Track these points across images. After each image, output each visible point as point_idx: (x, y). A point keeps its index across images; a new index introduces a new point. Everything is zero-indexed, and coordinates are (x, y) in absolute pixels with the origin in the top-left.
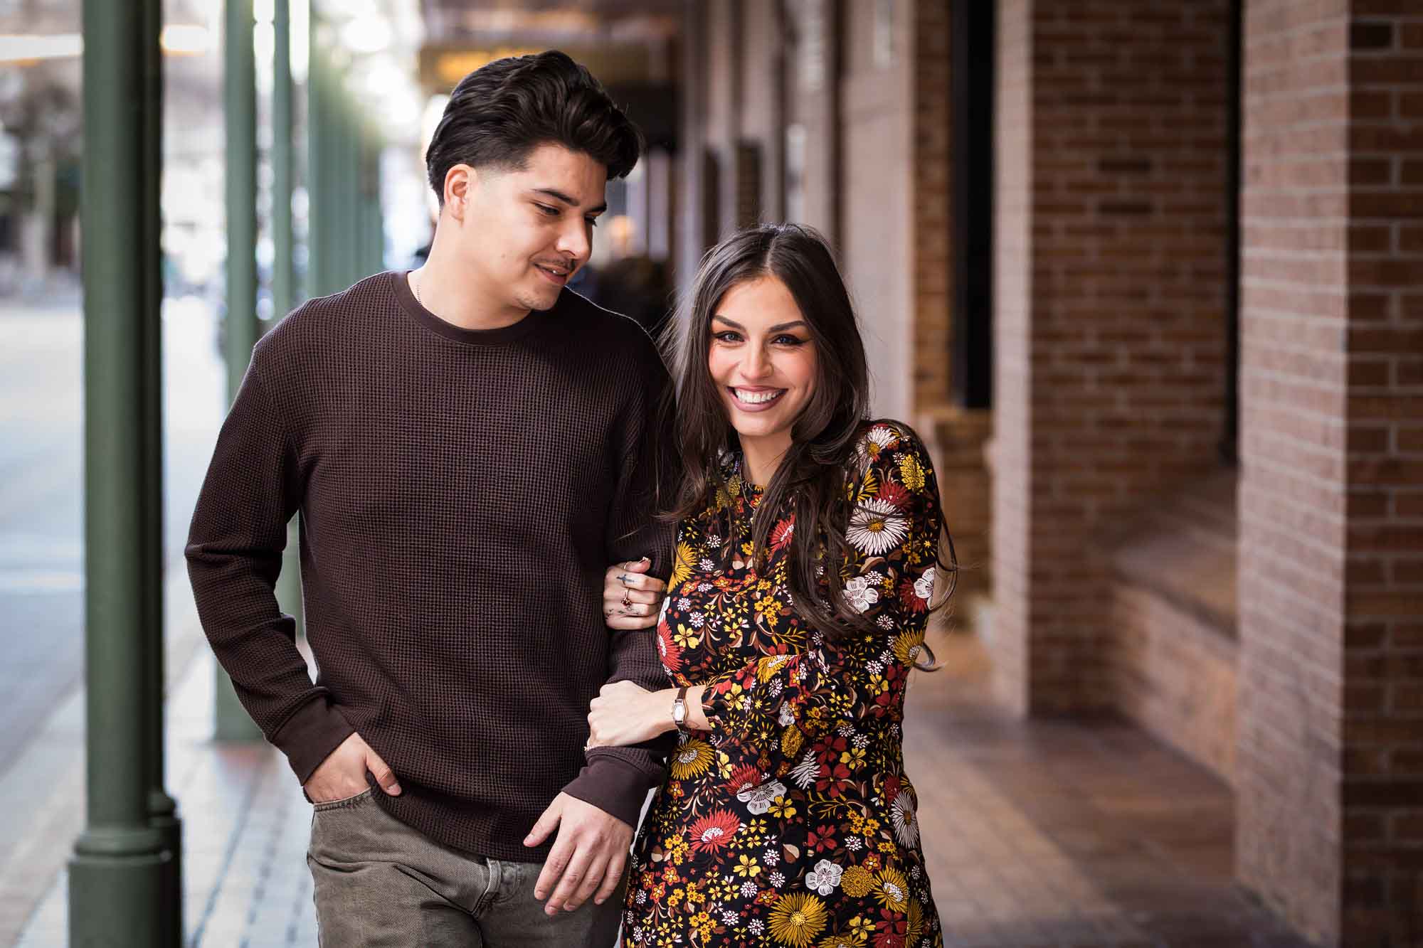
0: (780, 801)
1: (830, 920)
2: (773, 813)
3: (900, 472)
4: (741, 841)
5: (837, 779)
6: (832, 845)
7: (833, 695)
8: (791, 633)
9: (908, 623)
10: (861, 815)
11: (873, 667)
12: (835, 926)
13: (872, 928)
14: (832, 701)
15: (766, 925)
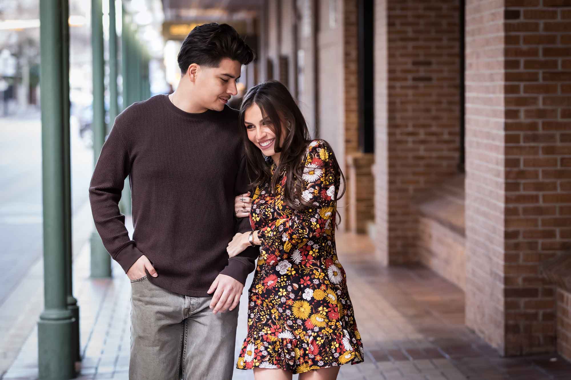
0: (290, 269)
1: (312, 309)
2: (288, 273)
3: (319, 155)
4: (279, 284)
5: (309, 260)
6: (309, 283)
7: (300, 230)
8: (287, 211)
9: (324, 204)
10: (318, 272)
11: (313, 220)
12: (314, 311)
13: (327, 310)
14: (300, 232)
15: (292, 312)
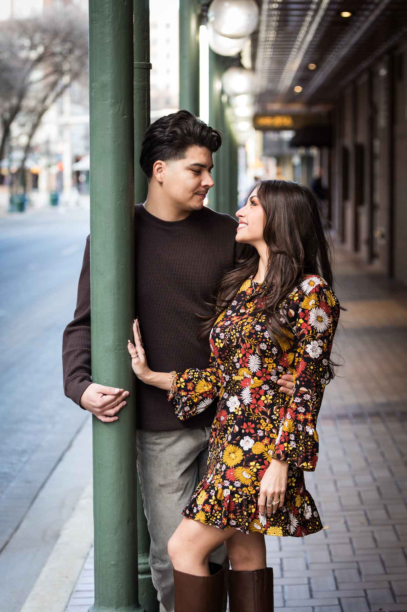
0: (237, 408)
2: (235, 412)
4: (227, 422)
5: (259, 406)
12: (243, 464)
13: (258, 468)
